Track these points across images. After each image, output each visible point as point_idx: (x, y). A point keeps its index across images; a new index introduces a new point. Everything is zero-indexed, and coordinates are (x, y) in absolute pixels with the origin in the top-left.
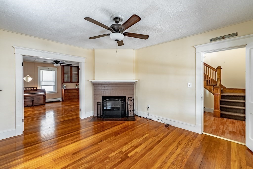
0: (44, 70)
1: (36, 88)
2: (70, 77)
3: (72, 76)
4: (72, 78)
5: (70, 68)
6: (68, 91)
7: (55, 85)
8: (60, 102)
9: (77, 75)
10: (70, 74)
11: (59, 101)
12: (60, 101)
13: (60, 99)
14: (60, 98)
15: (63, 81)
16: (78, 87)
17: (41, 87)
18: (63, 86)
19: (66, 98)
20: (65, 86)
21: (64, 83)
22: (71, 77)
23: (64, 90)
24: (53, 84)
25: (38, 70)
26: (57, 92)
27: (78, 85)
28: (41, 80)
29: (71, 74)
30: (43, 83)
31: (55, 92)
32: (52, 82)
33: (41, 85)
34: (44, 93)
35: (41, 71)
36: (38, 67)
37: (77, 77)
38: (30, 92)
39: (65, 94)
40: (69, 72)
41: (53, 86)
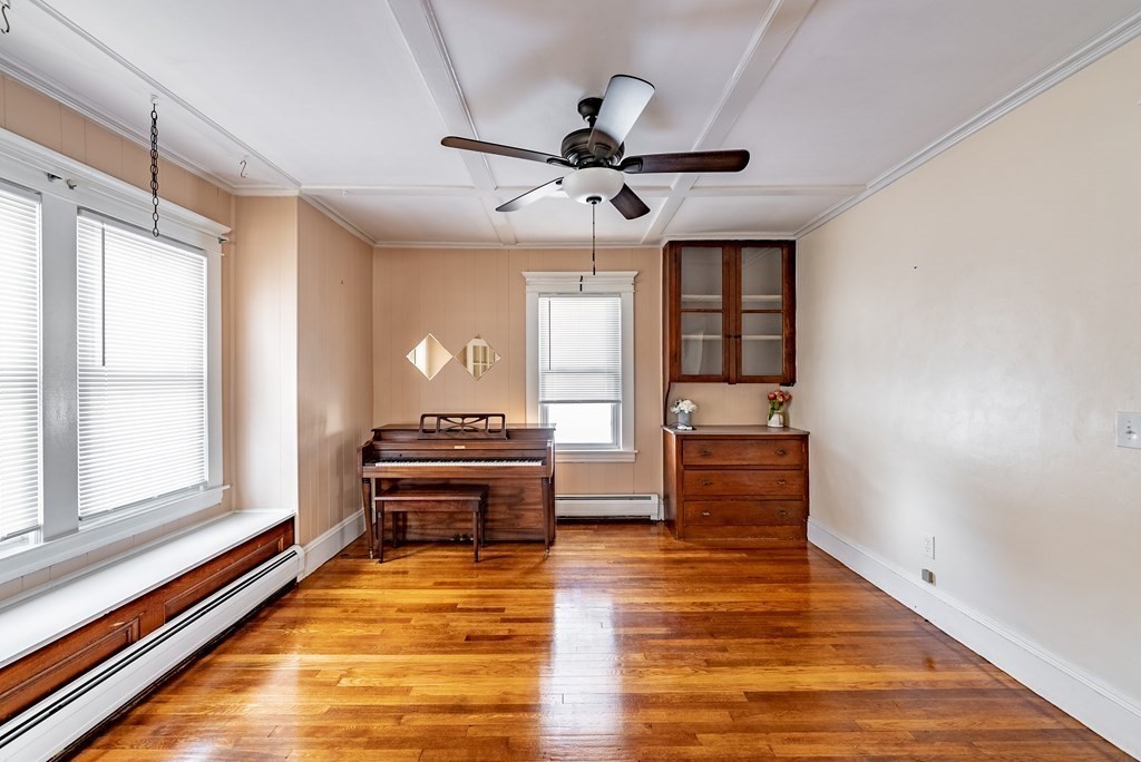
0: (560, 294)
2: (719, 337)
3: (738, 328)
4: (738, 346)
5: (726, 264)
6: (706, 454)
7: (620, 398)
8: (654, 529)
9: (779, 319)
10: (725, 311)
11: (643, 522)
12: (654, 523)
13: (653, 508)
14: (655, 499)
15: (676, 375)
16: (785, 416)
17: (545, 414)
18: (675, 410)
19: (691, 509)
20: (686, 406)
21: (679, 388)
22: (732, 337)
23: (682, 439)
24: (605, 387)
25: (529, 297)
26: (631, 449)
27: (788, 399)
28: (543, 365)
29: (732, 309)
30: (552, 387)
31: (621, 450)
32: (606, 375)
33: (541, 399)
34: (539, 464)
35: (543, 302)
36: (525, 274)
37: (779, 337)
38: (463, 447)
39: (686, 472)
40: (719, 297)
41: (609, 404)
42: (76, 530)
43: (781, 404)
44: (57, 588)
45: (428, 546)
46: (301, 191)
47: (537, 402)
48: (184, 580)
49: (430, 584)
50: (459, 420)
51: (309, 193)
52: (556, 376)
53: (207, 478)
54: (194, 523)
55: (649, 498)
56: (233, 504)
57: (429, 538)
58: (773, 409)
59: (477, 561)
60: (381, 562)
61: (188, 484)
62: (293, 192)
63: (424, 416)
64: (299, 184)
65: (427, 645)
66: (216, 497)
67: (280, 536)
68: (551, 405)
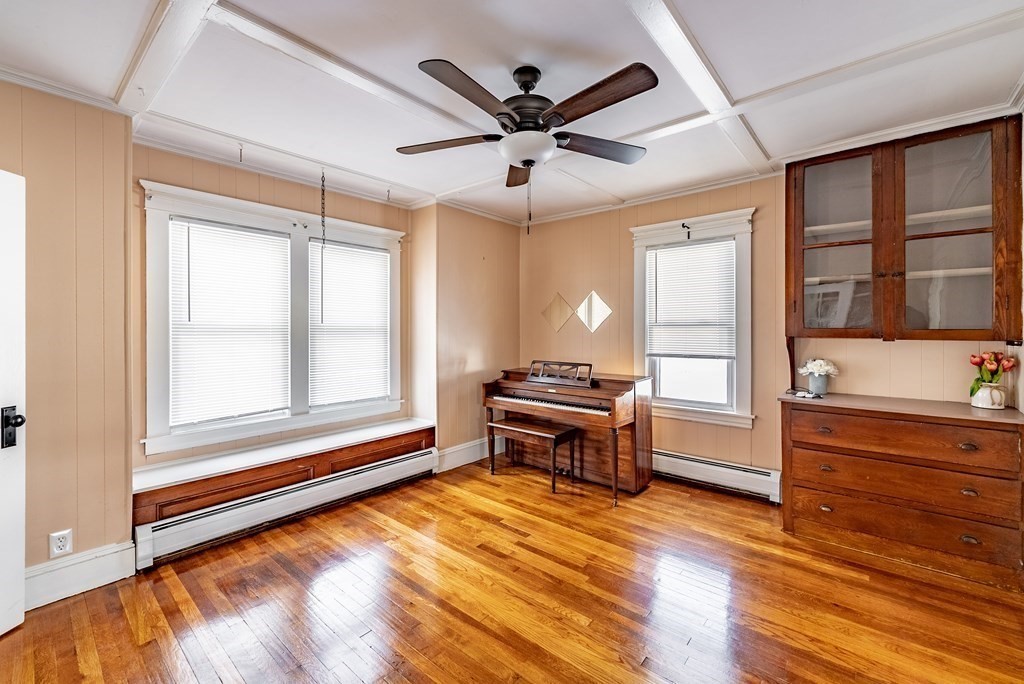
0: (666, 245)
1: (590, 366)
3: (900, 261)
4: (898, 289)
6: (825, 432)
7: (734, 354)
9: (987, 241)
10: (876, 242)
12: (775, 506)
14: (776, 477)
15: (795, 327)
18: (803, 372)
19: (804, 498)
22: (890, 275)
23: (790, 408)
24: (718, 341)
25: (637, 252)
26: (747, 413)
27: (1010, 366)
28: (650, 318)
29: (887, 238)
30: (659, 341)
31: (734, 413)
32: (716, 329)
33: (648, 352)
34: (606, 414)
35: (650, 255)
36: (632, 230)
37: (988, 270)
38: (554, 391)
39: (795, 450)
40: (868, 223)
41: (726, 361)
42: (308, 413)
43: (994, 373)
44: (297, 441)
45: (536, 471)
46: (437, 199)
47: (643, 355)
48: (344, 452)
49: (503, 499)
50: (557, 367)
51: (445, 199)
52: (662, 329)
53: (389, 394)
54: (380, 421)
55: (768, 474)
56: (408, 413)
57: (539, 465)
58: (980, 380)
59: (554, 492)
60: (493, 474)
61: (376, 396)
62: (433, 201)
63: (534, 362)
64: (434, 195)
65: (452, 540)
66: (396, 407)
67: (423, 440)
68: (663, 359)
